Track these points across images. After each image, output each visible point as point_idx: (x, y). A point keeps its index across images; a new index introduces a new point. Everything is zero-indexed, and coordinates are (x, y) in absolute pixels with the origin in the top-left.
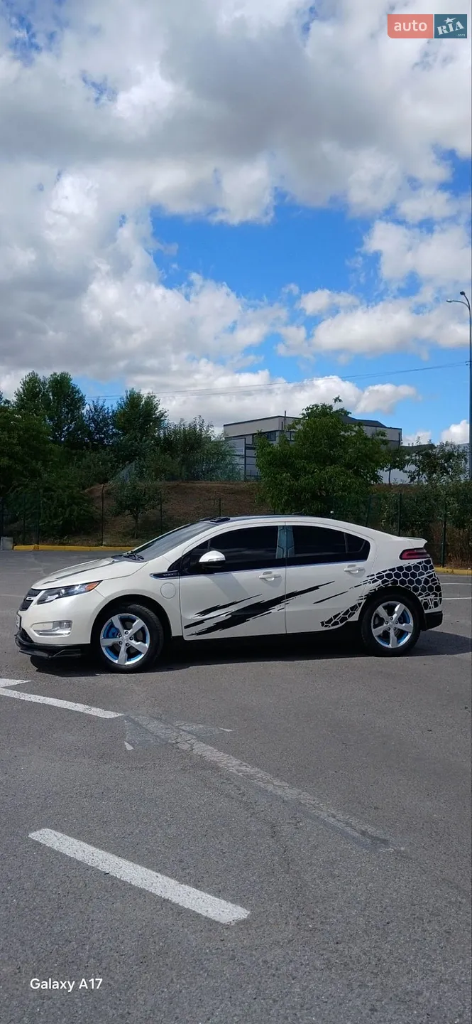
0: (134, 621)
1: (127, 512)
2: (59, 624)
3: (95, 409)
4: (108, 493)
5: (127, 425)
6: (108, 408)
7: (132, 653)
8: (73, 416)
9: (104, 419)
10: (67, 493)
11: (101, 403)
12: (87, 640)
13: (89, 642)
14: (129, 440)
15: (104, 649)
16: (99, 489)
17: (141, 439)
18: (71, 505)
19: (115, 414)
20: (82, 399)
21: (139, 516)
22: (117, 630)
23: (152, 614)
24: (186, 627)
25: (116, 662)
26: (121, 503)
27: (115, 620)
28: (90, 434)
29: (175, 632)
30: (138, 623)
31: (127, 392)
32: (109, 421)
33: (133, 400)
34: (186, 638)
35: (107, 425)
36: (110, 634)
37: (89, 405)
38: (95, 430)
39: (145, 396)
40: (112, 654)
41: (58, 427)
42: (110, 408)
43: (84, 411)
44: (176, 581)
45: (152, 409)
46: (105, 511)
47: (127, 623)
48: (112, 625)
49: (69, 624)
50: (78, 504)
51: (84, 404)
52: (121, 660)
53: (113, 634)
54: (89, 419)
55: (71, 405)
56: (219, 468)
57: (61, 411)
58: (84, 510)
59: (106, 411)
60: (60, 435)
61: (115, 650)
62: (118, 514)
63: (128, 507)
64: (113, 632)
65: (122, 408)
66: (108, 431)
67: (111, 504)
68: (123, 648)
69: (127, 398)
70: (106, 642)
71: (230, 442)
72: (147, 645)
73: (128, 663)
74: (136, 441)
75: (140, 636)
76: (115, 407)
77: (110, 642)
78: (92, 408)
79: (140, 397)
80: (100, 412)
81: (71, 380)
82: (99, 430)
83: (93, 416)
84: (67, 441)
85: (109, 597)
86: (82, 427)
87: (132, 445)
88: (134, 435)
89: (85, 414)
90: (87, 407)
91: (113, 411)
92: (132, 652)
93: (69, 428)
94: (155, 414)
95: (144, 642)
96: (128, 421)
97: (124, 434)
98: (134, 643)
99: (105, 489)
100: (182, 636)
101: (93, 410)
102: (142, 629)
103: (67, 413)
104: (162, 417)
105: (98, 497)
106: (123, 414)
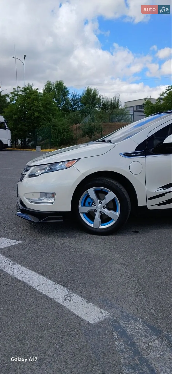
0: (106, 193)
1: (87, 135)
2: (46, 194)
3: (73, 95)
4: (79, 128)
5: (86, 102)
6: (78, 95)
7: (105, 220)
8: (65, 99)
9: (77, 99)
10: (62, 127)
11: (75, 93)
12: (67, 208)
13: (70, 210)
14: (87, 108)
15: (82, 216)
16: (75, 126)
17: (92, 107)
18: (64, 133)
19: (81, 98)
20: (68, 91)
21: (92, 137)
22: (92, 200)
23: (121, 187)
24: (150, 199)
25: (92, 225)
26: (84, 132)
27: (91, 192)
28: (71, 106)
29: (141, 202)
30: (111, 196)
31: (86, 88)
32: (79, 100)
33: (89, 92)
34: (149, 208)
35: (78, 102)
36: (87, 203)
37: (71, 94)
38: (73, 104)
39: (93, 89)
40: (89, 220)
41: (59, 103)
42: (79, 95)
43: (69, 96)
44: (142, 159)
45: (96, 95)
46: (78, 135)
47: (100, 194)
48: (88, 196)
49: (53, 195)
50: (67, 132)
51: (69, 93)
52: (96, 224)
53: (89, 203)
54: (71, 100)
55: (64, 94)
56: (123, 119)
57: (60, 97)
58: (69, 135)
59: (78, 96)
60: (60, 106)
61: (91, 215)
62: (83, 136)
63: (87, 133)
64: (88, 201)
65: (84, 95)
66: (78, 104)
67: (80, 132)
68: (97, 215)
69: (86, 90)
70: (83, 210)
71: (128, 109)
72: (118, 214)
73: (101, 227)
74: (90, 108)
75: (112, 206)
76: (81, 94)
77: (86, 209)
78: (72, 95)
79: (91, 90)
80: (75, 97)
81: (63, 83)
82: (75, 104)
83: (73, 98)
84: (63, 109)
85: (85, 172)
86: (68, 103)
87: (88, 110)
88: (89, 106)
89: (69, 97)
90: (70, 95)
91: (81, 96)
92: (105, 218)
93: (63, 103)
94: (97, 97)
95: (115, 210)
96: (87, 100)
97: (85, 106)
98: (106, 211)
99: (78, 126)
100: (146, 206)
101: (73, 96)
102: (113, 200)
103: (62, 97)
104: (100, 98)
105: (75, 130)
106: (85, 97)
